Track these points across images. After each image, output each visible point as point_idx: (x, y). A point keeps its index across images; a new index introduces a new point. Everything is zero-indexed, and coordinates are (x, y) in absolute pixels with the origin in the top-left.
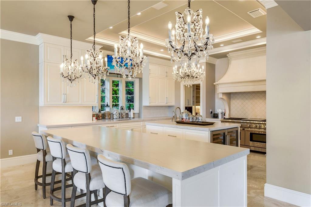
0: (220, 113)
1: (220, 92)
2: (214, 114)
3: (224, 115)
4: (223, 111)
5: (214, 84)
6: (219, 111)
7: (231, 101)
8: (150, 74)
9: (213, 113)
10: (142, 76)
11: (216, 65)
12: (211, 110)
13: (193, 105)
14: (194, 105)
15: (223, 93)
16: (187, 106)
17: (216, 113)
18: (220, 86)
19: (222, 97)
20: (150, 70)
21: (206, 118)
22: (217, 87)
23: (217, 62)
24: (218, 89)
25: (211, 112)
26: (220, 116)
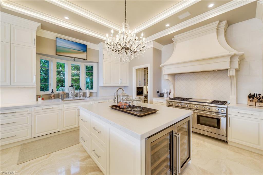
0: (166, 93)
1: (165, 73)
2: (161, 93)
3: (170, 95)
4: (168, 91)
5: (160, 66)
6: (164, 91)
7: (175, 83)
8: (104, 58)
9: (159, 93)
10: (98, 61)
11: (162, 51)
12: (157, 90)
13: (144, 86)
14: (146, 86)
15: (169, 75)
16: (138, 86)
17: (162, 92)
18: (165, 67)
19: (167, 78)
20: (104, 55)
21: (153, 97)
22: (163, 69)
23: (163, 48)
24: (164, 70)
25: (158, 92)
26: (165, 95)
